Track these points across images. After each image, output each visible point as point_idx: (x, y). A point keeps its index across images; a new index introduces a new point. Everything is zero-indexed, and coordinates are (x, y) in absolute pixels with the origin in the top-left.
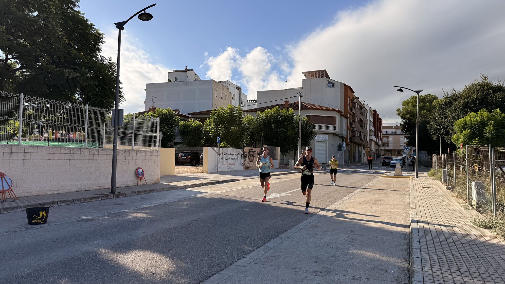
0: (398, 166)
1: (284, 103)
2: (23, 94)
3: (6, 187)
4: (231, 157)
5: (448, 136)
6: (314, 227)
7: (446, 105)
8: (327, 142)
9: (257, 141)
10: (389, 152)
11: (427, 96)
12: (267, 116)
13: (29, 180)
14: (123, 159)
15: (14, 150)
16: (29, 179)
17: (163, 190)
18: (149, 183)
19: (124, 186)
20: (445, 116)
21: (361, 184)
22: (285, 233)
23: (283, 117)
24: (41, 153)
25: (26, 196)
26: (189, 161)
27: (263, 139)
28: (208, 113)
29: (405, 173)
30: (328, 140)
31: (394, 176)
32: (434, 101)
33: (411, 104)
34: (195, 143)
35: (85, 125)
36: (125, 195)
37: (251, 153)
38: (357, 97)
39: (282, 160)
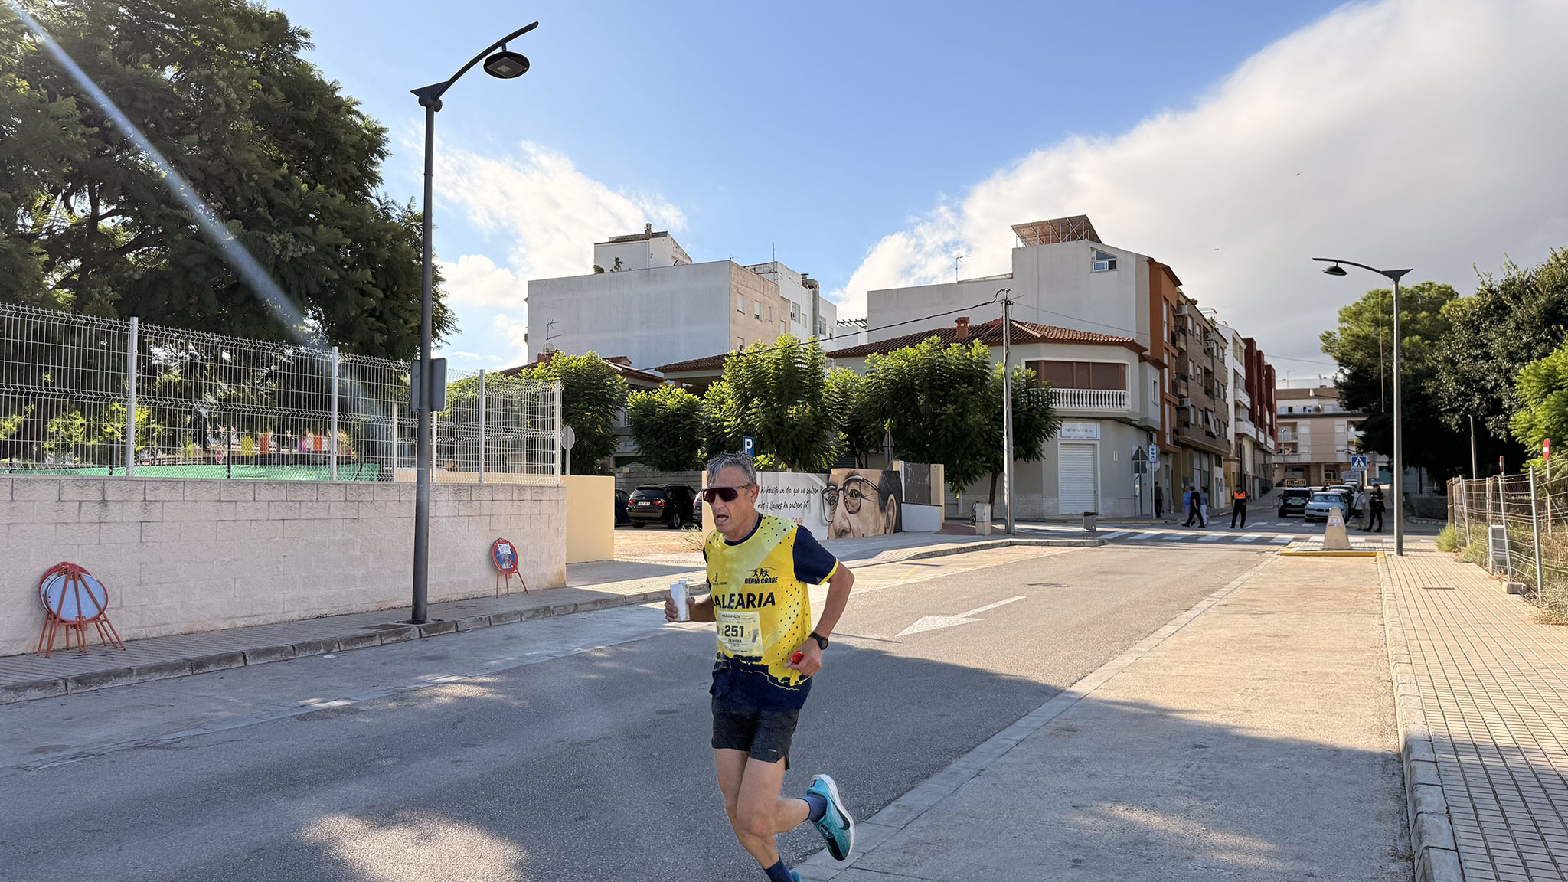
0: (1336, 518)
1: (956, 325)
2: (136, 319)
3: (89, 611)
4: (790, 499)
5: (1498, 415)
6: (1066, 733)
7: (1486, 316)
8: (1098, 446)
9: (870, 447)
10: (1300, 473)
11: (1422, 290)
12: (901, 368)
13: (158, 586)
14: (451, 514)
15: (111, 495)
16: (161, 583)
17: (576, 609)
18: (534, 588)
19: (454, 598)
20: (1485, 352)
21: (1216, 581)
22: (968, 755)
23: (951, 369)
24: (196, 502)
25: (150, 636)
26: (660, 514)
27: (889, 440)
28: (717, 363)
29: (1357, 541)
30: (1099, 438)
31: (1323, 549)
32: (1443, 303)
33: (1367, 315)
34: (677, 458)
35: (330, 410)
36: (457, 626)
37: (854, 486)
38: (1191, 298)
39: (951, 504)
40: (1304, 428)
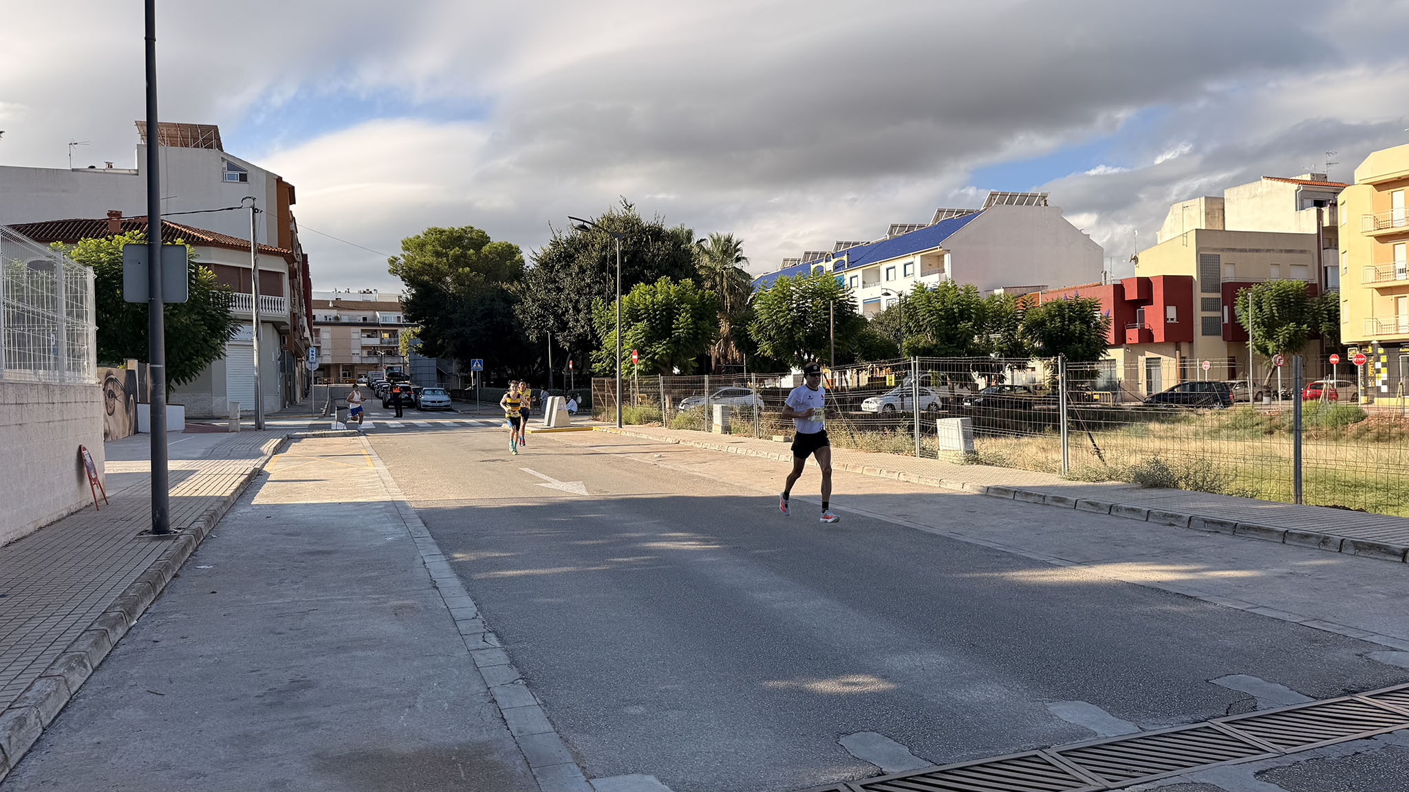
1: (107, 217)
7: (558, 261)
32: (482, 244)
36: (202, 532)
37: (110, 387)
40: (326, 334)
